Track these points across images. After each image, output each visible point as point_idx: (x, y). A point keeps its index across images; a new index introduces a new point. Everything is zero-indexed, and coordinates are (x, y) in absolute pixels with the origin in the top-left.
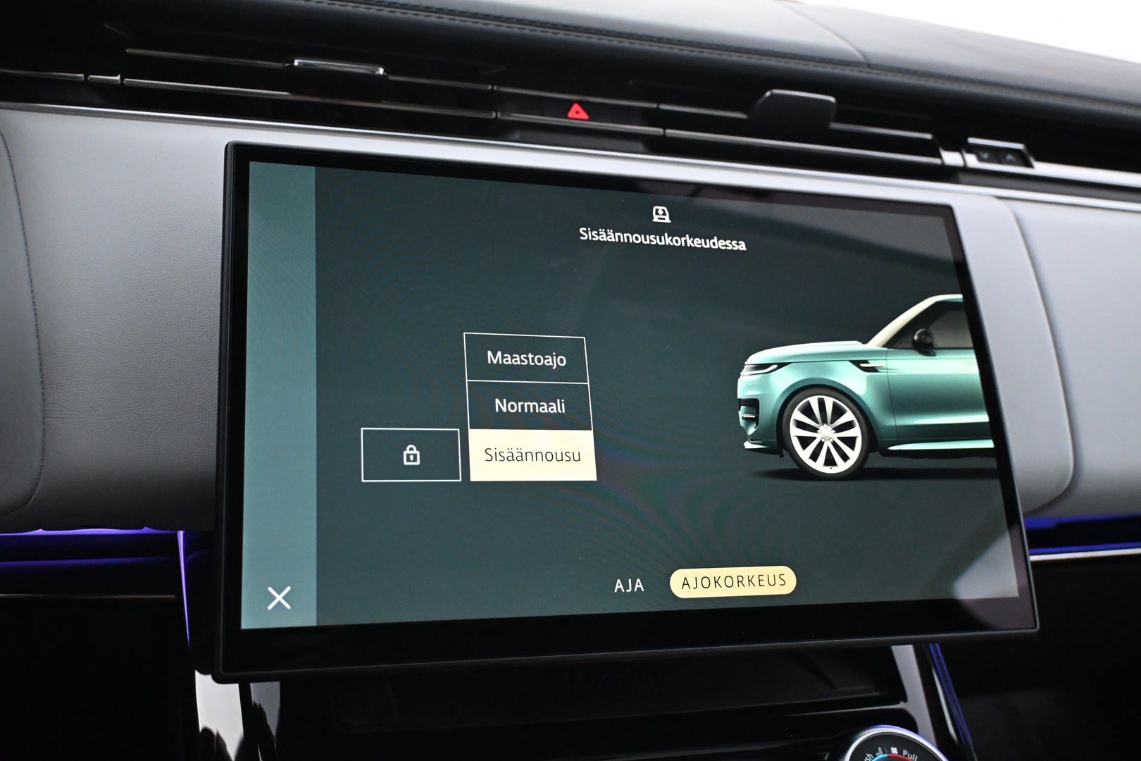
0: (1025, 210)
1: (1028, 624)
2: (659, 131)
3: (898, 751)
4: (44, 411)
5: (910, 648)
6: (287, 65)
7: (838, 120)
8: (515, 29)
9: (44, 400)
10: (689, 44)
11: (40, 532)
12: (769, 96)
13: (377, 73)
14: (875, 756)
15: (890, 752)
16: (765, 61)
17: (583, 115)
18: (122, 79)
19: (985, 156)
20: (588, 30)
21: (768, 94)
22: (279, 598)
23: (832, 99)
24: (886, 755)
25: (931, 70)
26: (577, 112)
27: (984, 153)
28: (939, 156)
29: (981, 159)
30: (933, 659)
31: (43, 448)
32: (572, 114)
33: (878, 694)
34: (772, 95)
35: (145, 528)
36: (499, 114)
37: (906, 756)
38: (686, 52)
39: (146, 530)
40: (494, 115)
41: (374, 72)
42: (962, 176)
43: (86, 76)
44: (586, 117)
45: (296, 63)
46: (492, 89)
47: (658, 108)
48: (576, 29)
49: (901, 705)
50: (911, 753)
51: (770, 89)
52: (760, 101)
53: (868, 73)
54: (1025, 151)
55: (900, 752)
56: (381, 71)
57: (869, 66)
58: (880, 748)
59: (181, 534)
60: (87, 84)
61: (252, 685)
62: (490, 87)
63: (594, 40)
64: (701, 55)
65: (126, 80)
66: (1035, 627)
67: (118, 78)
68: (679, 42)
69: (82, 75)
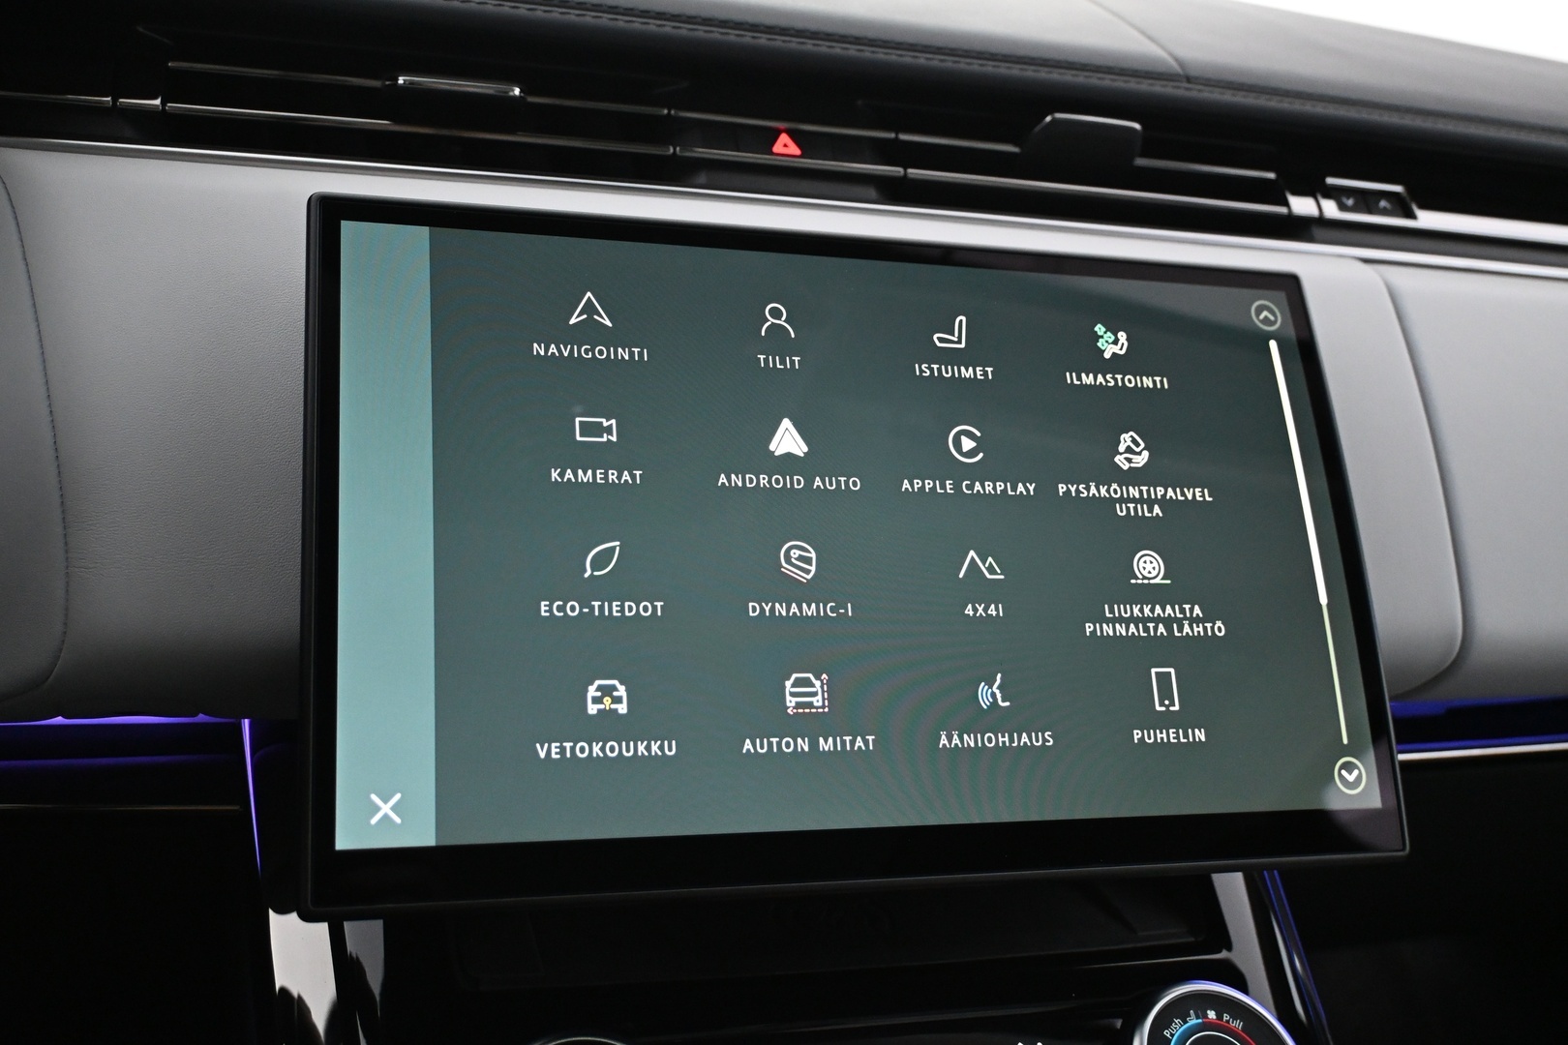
0: (1401, 278)
1: (1395, 844)
2: (898, 171)
3: (1216, 1015)
4: (67, 559)
5: (1239, 876)
6: (387, 83)
7: (1144, 155)
8: (700, 33)
9: (66, 544)
10: (939, 50)
11: (59, 720)
12: (1051, 121)
13: (511, 94)
14: (1185, 1022)
15: (1205, 1016)
16: (1044, 74)
17: (794, 150)
18: (163, 103)
19: (1350, 202)
20: (800, 33)
21: (1048, 119)
22: (386, 809)
23: (1137, 126)
24: (1200, 1021)
25: (1274, 84)
26: (785, 146)
27: (1348, 198)
28: (1286, 204)
29: (1342, 207)
30: (1268, 891)
31: (67, 609)
32: (778, 148)
33: (1192, 939)
34: (1054, 120)
35: (201, 715)
36: (678, 149)
37: (1228, 1022)
38: (936, 62)
39: (201, 718)
40: (672, 150)
41: (507, 92)
42: (1317, 232)
43: (115, 100)
44: (797, 151)
45: (401, 81)
46: (669, 113)
47: (897, 138)
48: (784, 31)
49: (1223, 955)
50: (1235, 1018)
51: (1051, 112)
52: (1038, 128)
53: (1187, 89)
54: (1405, 195)
55: (1219, 1017)
56: (517, 91)
57: (1189, 79)
58: (1192, 1011)
59: (246, 722)
60: (116, 110)
61: (346, 925)
62: (666, 111)
63: (809, 46)
64: (956, 66)
65: (169, 105)
66: (1404, 849)
67: (157, 102)
68: (926, 49)
69: (109, 99)
